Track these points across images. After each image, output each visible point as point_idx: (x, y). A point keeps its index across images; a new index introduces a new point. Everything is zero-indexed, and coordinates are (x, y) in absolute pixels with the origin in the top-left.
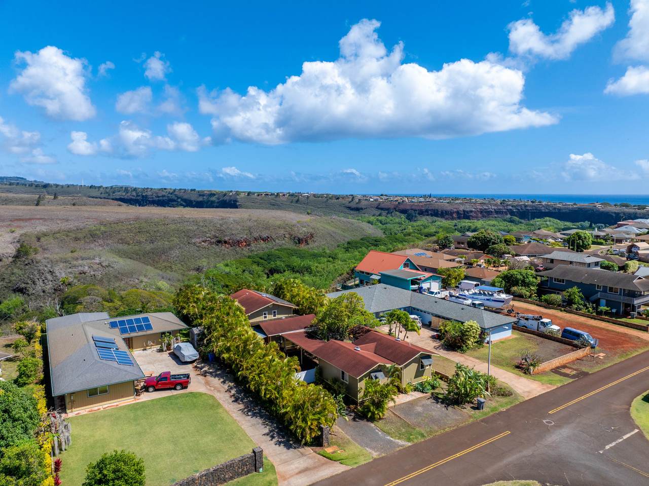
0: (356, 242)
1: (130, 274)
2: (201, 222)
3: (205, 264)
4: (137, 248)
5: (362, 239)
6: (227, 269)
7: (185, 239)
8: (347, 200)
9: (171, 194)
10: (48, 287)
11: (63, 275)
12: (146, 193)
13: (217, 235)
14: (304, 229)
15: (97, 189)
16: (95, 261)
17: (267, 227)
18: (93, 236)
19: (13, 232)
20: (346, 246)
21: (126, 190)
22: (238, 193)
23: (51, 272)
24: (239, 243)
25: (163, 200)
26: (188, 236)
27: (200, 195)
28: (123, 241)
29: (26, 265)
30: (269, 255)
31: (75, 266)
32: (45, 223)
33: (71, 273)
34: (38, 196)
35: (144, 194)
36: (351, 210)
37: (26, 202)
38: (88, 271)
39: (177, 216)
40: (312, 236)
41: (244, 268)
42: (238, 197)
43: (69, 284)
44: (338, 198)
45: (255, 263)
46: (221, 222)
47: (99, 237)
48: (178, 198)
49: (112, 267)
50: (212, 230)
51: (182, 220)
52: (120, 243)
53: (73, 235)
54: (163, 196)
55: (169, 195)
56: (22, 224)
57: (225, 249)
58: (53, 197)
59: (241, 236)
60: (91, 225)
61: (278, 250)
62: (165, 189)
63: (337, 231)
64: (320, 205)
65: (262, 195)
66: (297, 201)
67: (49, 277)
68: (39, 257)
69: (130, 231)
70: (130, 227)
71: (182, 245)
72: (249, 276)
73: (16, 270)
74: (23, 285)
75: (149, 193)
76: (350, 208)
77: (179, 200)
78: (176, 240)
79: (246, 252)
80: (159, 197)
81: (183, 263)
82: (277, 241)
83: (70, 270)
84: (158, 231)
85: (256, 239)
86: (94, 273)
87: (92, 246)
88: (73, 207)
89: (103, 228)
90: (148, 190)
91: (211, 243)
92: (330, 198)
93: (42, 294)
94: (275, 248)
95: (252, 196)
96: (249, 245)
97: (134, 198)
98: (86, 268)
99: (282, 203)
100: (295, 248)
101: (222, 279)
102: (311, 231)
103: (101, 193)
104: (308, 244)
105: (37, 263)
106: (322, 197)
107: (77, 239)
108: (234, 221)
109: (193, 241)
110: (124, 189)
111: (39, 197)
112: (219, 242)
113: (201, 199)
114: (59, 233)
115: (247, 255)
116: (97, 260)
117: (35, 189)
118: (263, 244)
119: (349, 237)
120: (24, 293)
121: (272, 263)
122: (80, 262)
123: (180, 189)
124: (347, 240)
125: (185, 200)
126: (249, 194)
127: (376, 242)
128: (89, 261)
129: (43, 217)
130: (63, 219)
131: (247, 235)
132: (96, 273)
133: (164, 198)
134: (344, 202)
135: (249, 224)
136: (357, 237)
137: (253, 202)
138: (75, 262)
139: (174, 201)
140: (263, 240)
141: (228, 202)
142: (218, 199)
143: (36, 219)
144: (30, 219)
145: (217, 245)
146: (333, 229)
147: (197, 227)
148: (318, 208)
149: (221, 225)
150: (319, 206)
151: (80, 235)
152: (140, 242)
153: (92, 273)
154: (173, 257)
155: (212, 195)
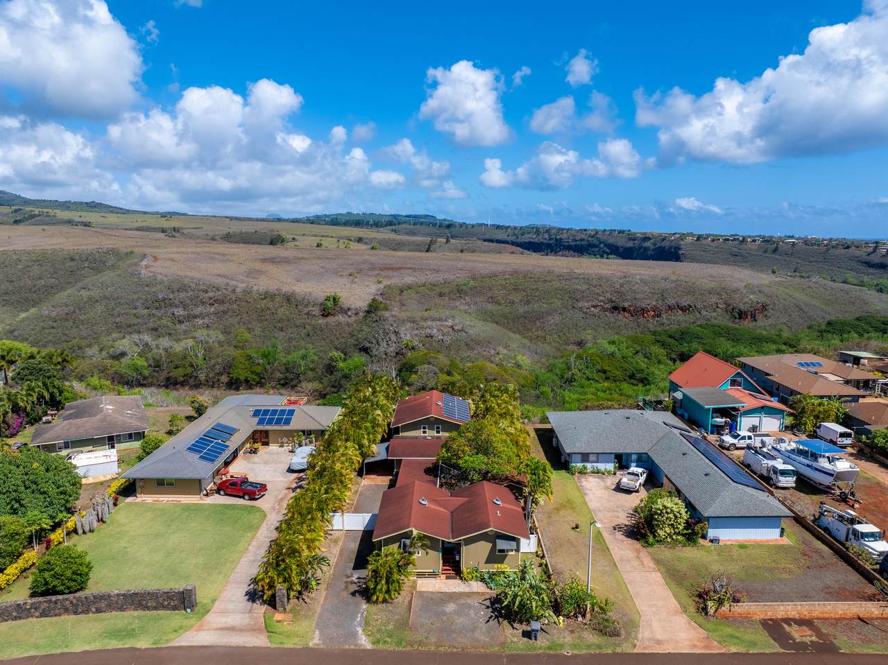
0: (843, 323)
1: (486, 342)
2: (594, 281)
3: (589, 337)
4: (508, 310)
5: (858, 319)
6: (612, 348)
7: (570, 302)
8: (865, 250)
9: (592, 237)
10: (391, 349)
11: (408, 337)
12: (561, 236)
13: (614, 298)
14: (752, 297)
15: (504, 230)
16: (447, 323)
17: (690, 291)
18: (460, 292)
19: (380, 282)
20: (823, 327)
21: (537, 230)
22: (682, 237)
23: (396, 333)
24: (643, 311)
25: (581, 245)
26: (573, 297)
27: (630, 239)
28: (493, 300)
29: (374, 322)
30: (683, 333)
31: (423, 328)
32: (414, 273)
33: (416, 335)
34: (430, 239)
35: (558, 237)
36: (869, 267)
37: (416, 247)
38: (436, 335)
39: (565, 271)
40: (764, 308)
41: (639, 348)
42: (682, 242)
43: (413, 348)
44: (848, 247)
45: (659, 342)
46: (622, 281)
47: (466, 294)
48: (601, 243)
49: (466, 333)
50: (607, 292)
51: (571, 277)
52: (490, 302)
53: (438, 290)
54: (582, 240)
55: (590, 239)
56: (390, 273)
57: (623, 319)
58: (445, 240)
59: (648, 302)
60: (461, 278)
61: (701, 326)
62: (585, 230)
63: (813, 302)
64: (813, 257)
65: (719, 239)
66: (775, 250)
67: (393, 338)
68: (387, 314)
69: (504, 287)
70: (504, 283)
71: (564, 310)
72: (643, 362)
73: (364, 327)
74: (368, 345)
75: (565, 236)
76: (870, 265)
77: (602, 246)
78: (558, 303)
79: (652, 324)
80: (576, 241)
81: (561, 334)
82: (704, 312)
83: (416, 332)
84: (537, 289)
85: (670, 308)
86: (442, 337)
87: (458, 303)
88: (460, 254)
89: (472, 283)
90: (565, 231)
91: (604, 310)
92: (833, 247)
93: (384, 356)
94: (698, 323)
95: (704, 242)
96: (659, 316)
97: (546, 241)
98: (435, 330)
99: (749, 253)
100: (731, 325)
101: (600, 361)
102: (763, 299)
103: (508, 236)
104: (755, 320)
105: (384, 320)
106: (818, 245)
107: (441, 295)
108: (641, 280)
109: (580, 305)
110: (535, 230)
111: (431, 241)
112: (615, 308)
113: (630, 244)
114: (424, 286)
115: (652, 330)
116: (450, 323)
117: (438, 229)
118: (680, 316)
119: (834, 314)
120: (368, 354)
121: (685, 344)
122: (429, 323)
123: (605, 231)
124: (828, 318)
125: (610, 246)
126: (699, 238)
127: (884, 326)
128: (438, 323)
129: (413, 266)
130: (434, 270)
131: (657, 300)
132: (445, 338)
133: (583, 243)
134: (858, 253)
135: (663, 285)
136: (849, 314)
137: (703, 251)
138: (424, 323)
139: (595, 246)
140: (682, 309)
141: (667, 251)
142: (655, 245)
143: (406, 268)
144: (400, 268)
145: (613, 312)
146: (807, 299)
147: (587, 287)
148: (810, 262)
149: (622, 286)
150: (812, 259)
151: (446, 290)
152: (512, 303)
153: (440, 337)
154: (550, 325)
155: (646, 239)
